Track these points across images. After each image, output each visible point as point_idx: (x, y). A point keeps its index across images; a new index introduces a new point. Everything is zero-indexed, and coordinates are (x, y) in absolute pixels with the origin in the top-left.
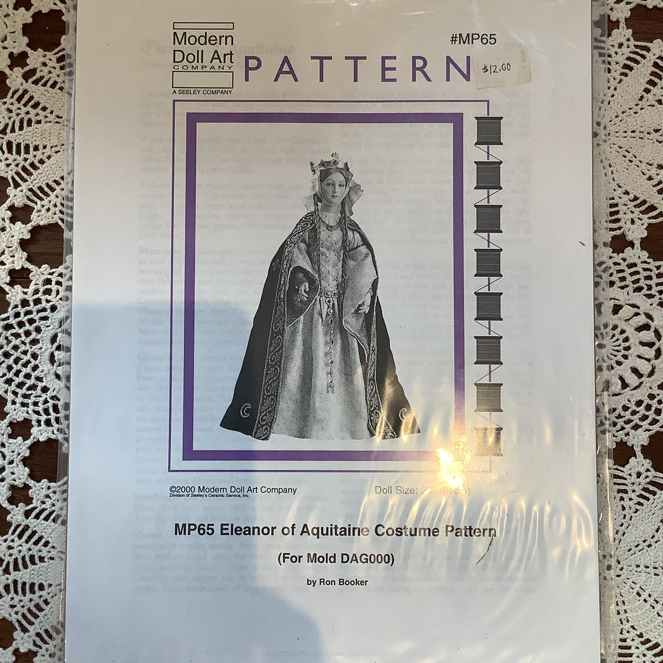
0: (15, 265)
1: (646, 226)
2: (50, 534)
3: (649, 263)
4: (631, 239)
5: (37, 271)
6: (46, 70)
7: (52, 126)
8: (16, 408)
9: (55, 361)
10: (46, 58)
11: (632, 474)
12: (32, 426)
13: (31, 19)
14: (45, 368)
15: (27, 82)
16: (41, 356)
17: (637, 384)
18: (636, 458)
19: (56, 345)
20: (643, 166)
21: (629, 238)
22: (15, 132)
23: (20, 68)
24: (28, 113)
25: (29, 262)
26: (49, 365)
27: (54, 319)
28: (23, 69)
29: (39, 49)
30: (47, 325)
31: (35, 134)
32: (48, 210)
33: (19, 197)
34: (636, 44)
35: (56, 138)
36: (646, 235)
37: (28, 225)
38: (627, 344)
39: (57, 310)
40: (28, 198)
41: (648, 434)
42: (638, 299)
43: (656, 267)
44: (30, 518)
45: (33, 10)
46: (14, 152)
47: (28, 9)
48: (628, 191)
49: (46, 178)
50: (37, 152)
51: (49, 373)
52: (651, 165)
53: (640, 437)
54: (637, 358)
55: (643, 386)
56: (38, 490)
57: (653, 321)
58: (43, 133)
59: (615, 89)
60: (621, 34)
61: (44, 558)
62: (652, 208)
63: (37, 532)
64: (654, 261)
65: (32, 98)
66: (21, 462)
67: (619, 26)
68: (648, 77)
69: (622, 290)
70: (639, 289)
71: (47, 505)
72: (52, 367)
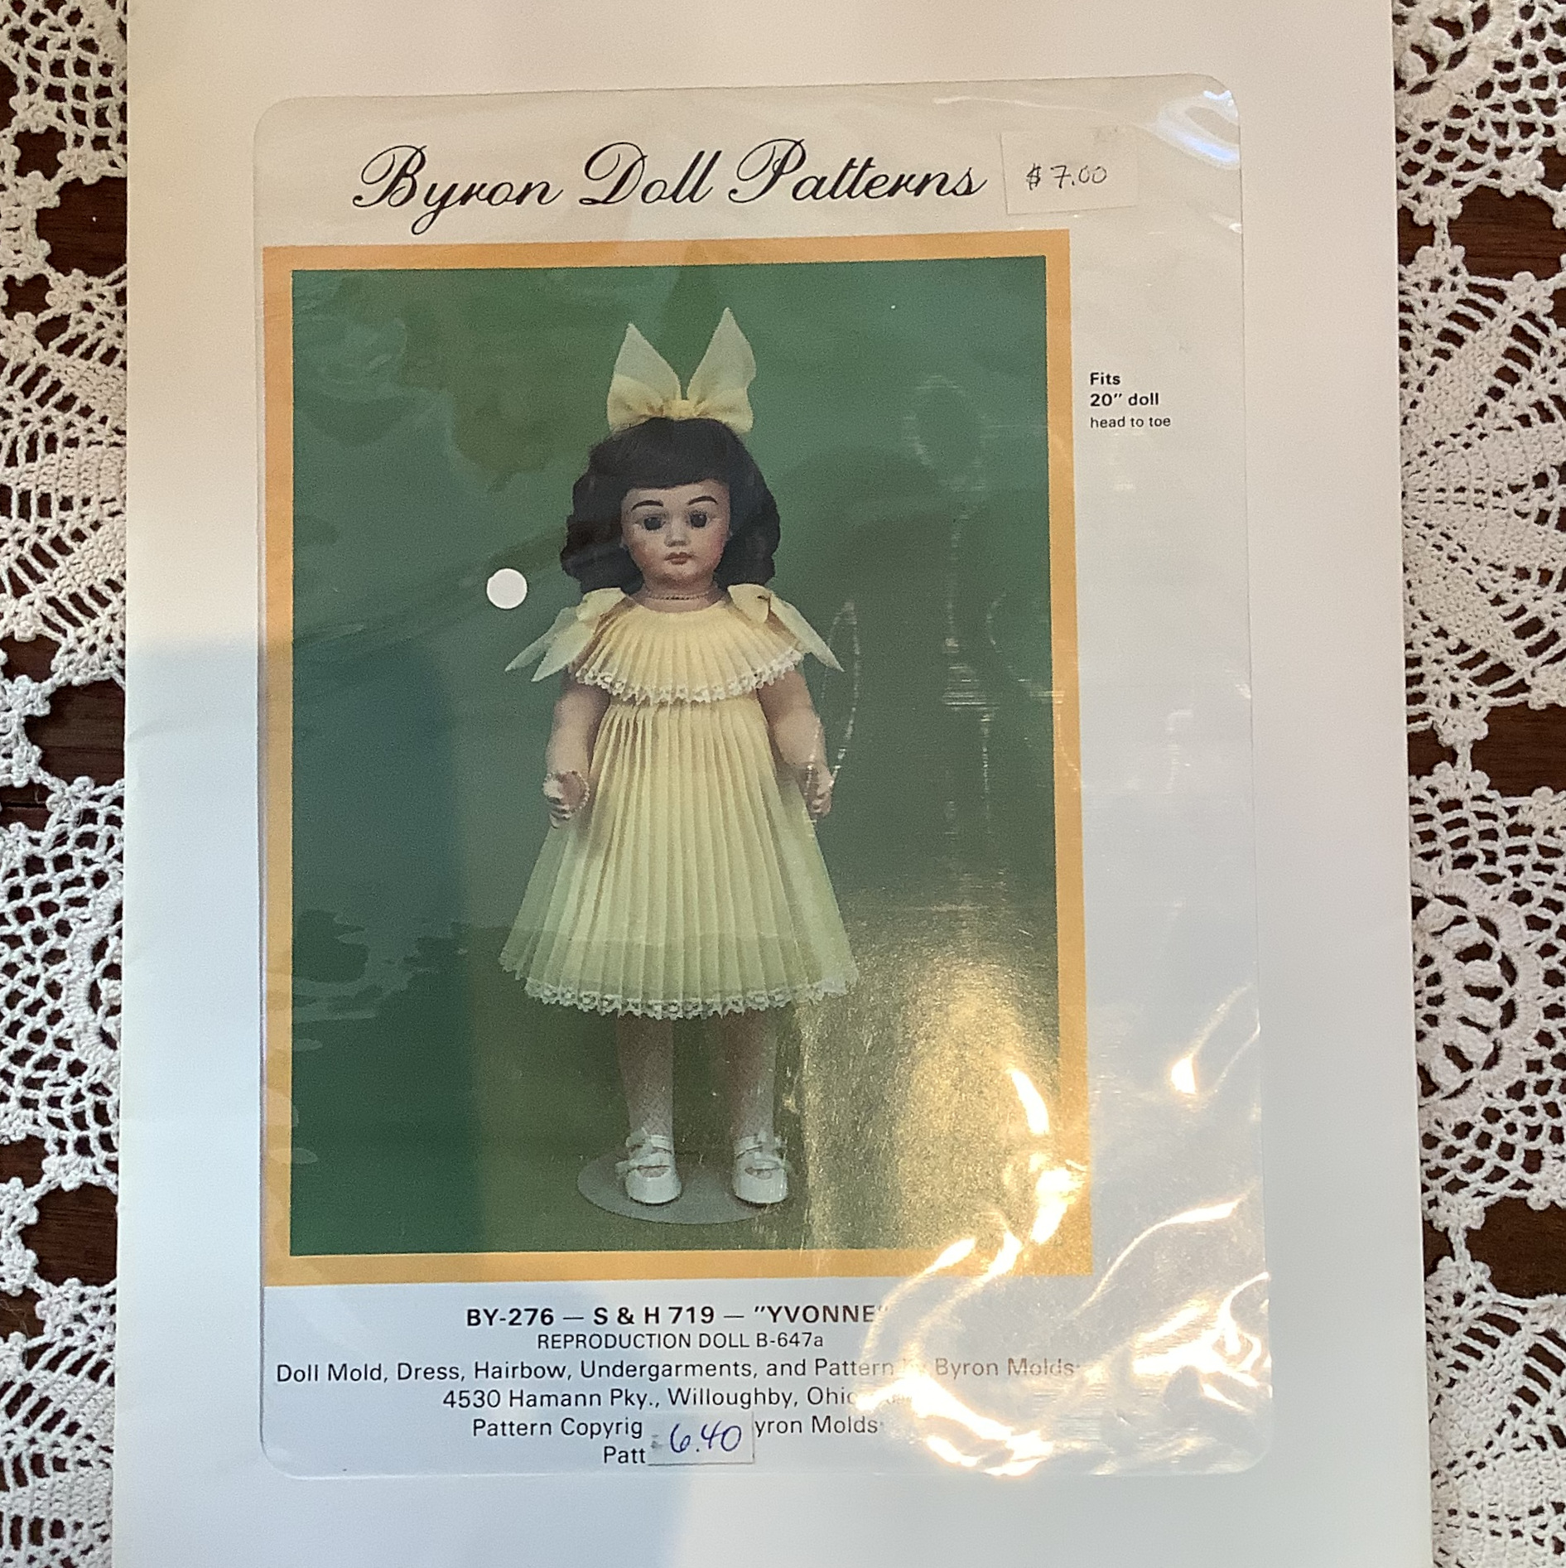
0: (13, 777)
1: (1485, 712)
2: (82, 1406)
3: (1490, 801)
4: (1449, 743)
5: (63, 790)
6: (90, 319)
7: (104, 454)
8: (10, 1110)
9: (100, 1003)
10: (89, 292)
11: (1444, 1296)
12: (46, 1154)
13: (57, 198)
14: (79, 1020)
15: (46, 347)
16: (69, 989)
17: (1459, 1085)
18: (1454, 1259)
19: (103, 963)
20: (1482, 571)
21: (1445, 740)
22: (16, 465)
23: (29, 314)
24: (47, 420)
25: (45, 770)
26: (87, 1012)
27: (101, 903)
28: (36, 315)
29: (75, 271)
30: (83, 917)
31: (65, 472)
32: (93, 649)
33: (26, 619)
34: (1474, 282)
35: (113, 481)
36: (1486, 733)
37: (45, 684)
38: (1436, 990)
39: (107, 884)
40: (46, 620)
41: (1483, 1202)
42: (1464, 883)
43: (1506, 809)
44: (36, 1367)
45: (61, 177)
46: (14, 512)
47: (49, 176)
48: (1445, 628)
49: (88, 574)
50: (69, 512)
51: (86, 1031)
52: (1500, 568)
53: (1464, 1210)
54: (1459, 1023)
55: (1471, 1089)
56: (58, 1303)
57: (1497, 938)
58: (82, 469)
59: (1420, 388)
60: (1437, 258)
61: (64, 1461)
62: (1503, 670)
63: (51, 1401)
64: (1503, 795)
65: (56, 385)
66: (18, 1237)
67: (1433, 237)
68: (1498, 361)
69: (1426, 863)
70: (1466, 861)
71: (77, 1340)
72: (93, 1016)
